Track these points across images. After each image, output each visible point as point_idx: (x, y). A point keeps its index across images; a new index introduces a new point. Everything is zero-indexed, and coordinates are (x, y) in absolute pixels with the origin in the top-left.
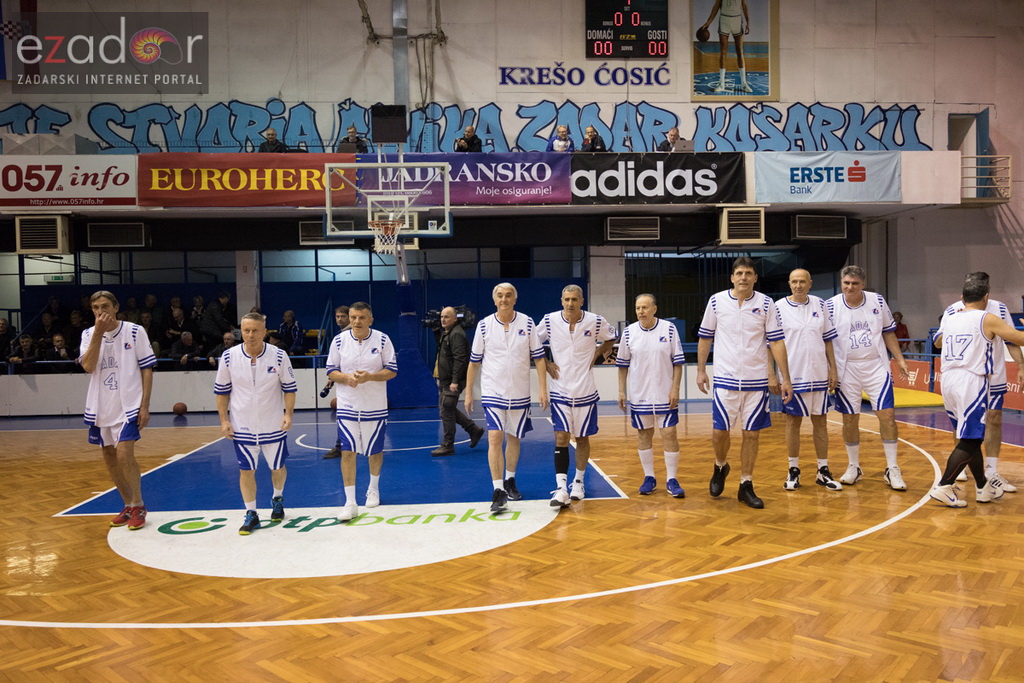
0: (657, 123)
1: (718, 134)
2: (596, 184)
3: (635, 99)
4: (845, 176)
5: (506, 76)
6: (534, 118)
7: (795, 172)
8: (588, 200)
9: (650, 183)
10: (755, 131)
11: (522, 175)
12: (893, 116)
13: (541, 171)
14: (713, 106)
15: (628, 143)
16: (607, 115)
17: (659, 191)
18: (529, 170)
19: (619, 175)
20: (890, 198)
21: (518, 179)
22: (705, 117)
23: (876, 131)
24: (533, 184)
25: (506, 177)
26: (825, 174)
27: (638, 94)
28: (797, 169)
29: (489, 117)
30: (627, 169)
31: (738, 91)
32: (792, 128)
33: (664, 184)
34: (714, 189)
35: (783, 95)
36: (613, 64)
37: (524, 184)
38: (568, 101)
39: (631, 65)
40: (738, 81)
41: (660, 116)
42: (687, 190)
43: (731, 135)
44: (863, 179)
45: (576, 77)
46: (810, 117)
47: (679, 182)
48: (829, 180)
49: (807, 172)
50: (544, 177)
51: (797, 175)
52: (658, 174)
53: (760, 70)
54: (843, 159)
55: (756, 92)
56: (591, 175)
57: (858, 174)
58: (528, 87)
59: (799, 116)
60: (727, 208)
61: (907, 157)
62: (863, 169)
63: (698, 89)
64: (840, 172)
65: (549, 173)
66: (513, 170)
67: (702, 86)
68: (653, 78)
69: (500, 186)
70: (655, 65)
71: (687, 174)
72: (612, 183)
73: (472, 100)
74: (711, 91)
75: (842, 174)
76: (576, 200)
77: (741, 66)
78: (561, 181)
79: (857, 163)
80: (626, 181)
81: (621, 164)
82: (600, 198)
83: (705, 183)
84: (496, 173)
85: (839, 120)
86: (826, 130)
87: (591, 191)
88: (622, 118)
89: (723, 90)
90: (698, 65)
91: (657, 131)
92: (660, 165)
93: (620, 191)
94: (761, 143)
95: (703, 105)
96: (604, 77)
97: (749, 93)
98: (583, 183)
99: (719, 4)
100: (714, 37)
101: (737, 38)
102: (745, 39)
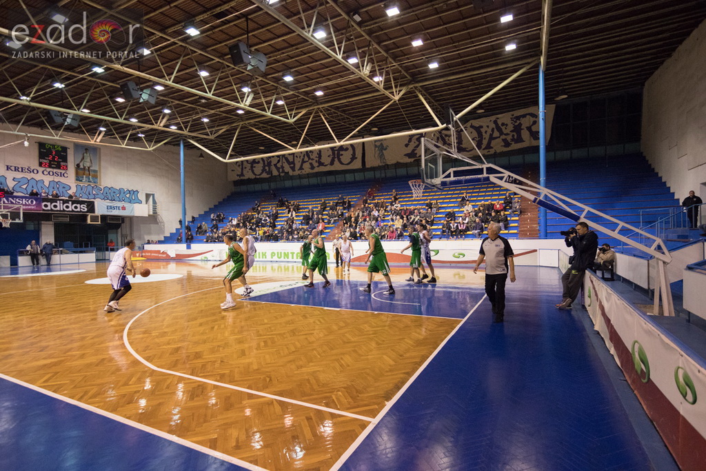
0: (64, 188)
1: (83, 192)
2: (50, 206)
4: (121, 209)
5: (8, 168)
6: (20, 182)
8: (48, 210)
9: (67, 207)
10: (94, 193)
11: (25, 202)
12: (132, 192)
13: (32, 202)
14: (81, 185)
16: (47, 184)
17: (70, 209)
18: (28, 201)
20: (132, 215)
22: (79, 188)
23: (128, 196)
24: (29, 205)
25: (19, 203)
27: (57, 179)
29: (1, 180)
30: (60, 203)
32: (105, 193)
33: (71, 207)
34: (86, 210)
35: (102, 184)
36: (49, 170)
37: (26, 205)
38: (33, 178)
39: (55, 170)
40: (89, 179)
41: (65, 186)
42: (78, 209)
43: (87, 193)
44: (125, 210)
45: (35, 171)
46: (110, 191)
47: (76, 207)
48: (117, 209)
49: (111, 207)
50: (33, 204)
51: (109, 207)
52: (70, 205)
53: (95, 177)
54: (120, 204)
55: (94, 183)
56: (49, 204)
57: (124, 208)
58: (17, 172)
59: (107, 190)
60: (90, 215)
61: (136, 205)
64: (119, 207)
65: (34, 202)
66: (22, 201)
67: (78, 179)
68: (62, 175)
70: (63, 172)
71: (78, 205)
72: (55, 206)
76: (44, 210)
77: (90, 175)
78: (39, 205)
79: (124, 206)
80: (60, 206)
81: (58, 202)
82: (52, 210)
83: (84, 208)
84: (16, 201)
85: (117, 192)
86: (114, 194)
87: (49, 208)
88: (52, 184)
89: (85, 181)
90: (77, 174)
91: (64, 190)
92: (70, 202)
93: (58, 208)
94: (96, 196)
95: (79, 184)
97: (92, 183)
98: (46, 206)
99: (83, 158)
100: (82, 167)
101: (89, 168)
102: (91, 168)
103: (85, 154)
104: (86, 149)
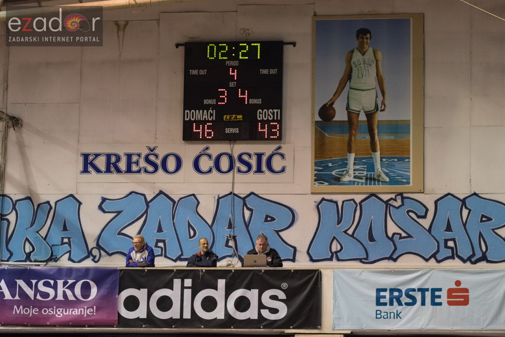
0: (269, 219)
1: (345, 232)
2: (146, 304)
3: (242, 190)
4: (444, 299)
5: (88, 164)
6: (119, 213)
7: (382, 294)
8: (137, 322)
9: (209, 304)
10: (392, 229)
11: (64, 292)
13: (86, 289)
14: (340, 199)
15: (231, 243)
16: (207, 209)
17: (219, 313)
18: (72, 287)
19: (174, 294)
21: (60, 297)
22: (329, 211)
24: (76, 303)
25: (46, 295)
26: (418, 296)
27: (245, 183)
28: (385, 290)
29: (67, 211)
30: (183, 288)
31: (371, 180)
32: (441, 225)
33: (225, 305)
34: (283, 312)
35: (429, 185)
36: (216, 149)
37: (66, 303)
38: (161, 192)
39: (238, 149)
40: (371, 167)
41: (272, 211)
42: (252, 313)
43: (363, 235)
44: (466, 302)
45: (171, 164)
46: (465, 212)
47: (242, 304)
48: (423, 303)
49: (396, 294)
50: (88, 296)
51: (384, 297)
52: (218, 294)
53: (399, 154)
55: (393, 182)
56: (141, 294)
57: (460, 296)
58: (114, 177)
59: (450, 210)
60: (299, 335)
62: (466, 290)
63: (319, 178)
64: (437, 293)
65: (94, 291)
66: (55, 287)
67: (325, 174)
68: (263, 165)
69: (39, 305)
70: (267, 149)
71: (252, 295)
73: (47, 193)
74: (337, 180)
75: (439, 297)
76: (123, 322)
77: (374, 150)
78: (107, 301)
79: (458, 283)
80: (182, 301)
81: (177, 283)
82: (150, 320)
83: (273, 305)
84: (37, 291)
85: (503, 215)
86: (486, 228)
87: (141, 313)
88: (226, 213)
89: (352, 179)
90: (321, 148)
91: (268, 229)
92: (222, 283)
93: (174, 313)
94: (402, 245)
95: (327, 197)
96: (206, 164)
97: (384, 182)
98: (132, 303)
99: (348, 76)
100: (341, 115)
101: (370, 115)
102: (380, 116)
103: (357, 56)
104: (362, 33)
